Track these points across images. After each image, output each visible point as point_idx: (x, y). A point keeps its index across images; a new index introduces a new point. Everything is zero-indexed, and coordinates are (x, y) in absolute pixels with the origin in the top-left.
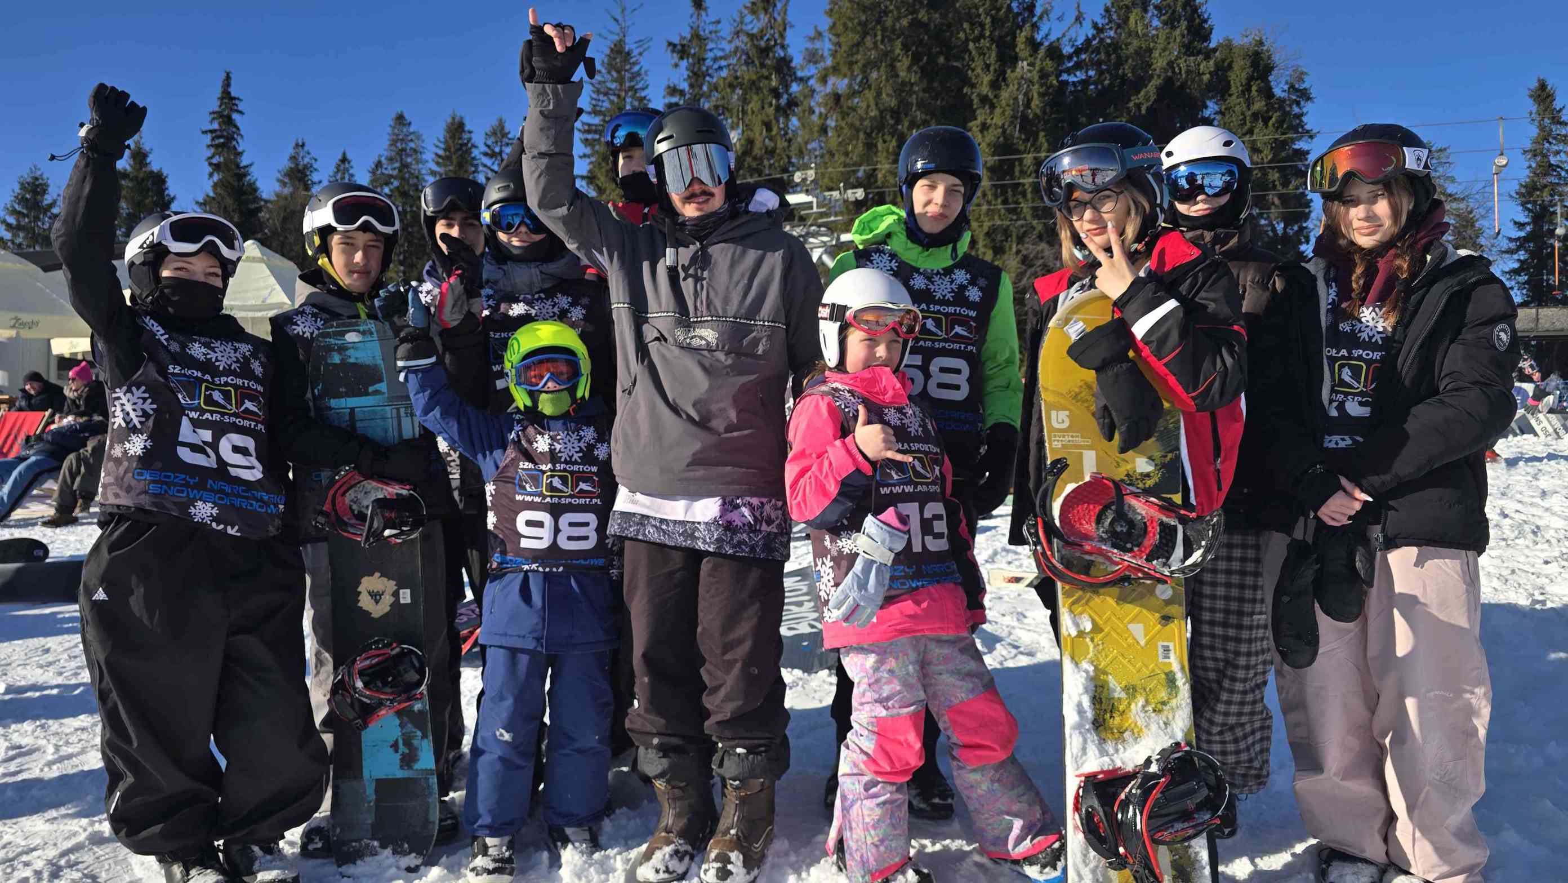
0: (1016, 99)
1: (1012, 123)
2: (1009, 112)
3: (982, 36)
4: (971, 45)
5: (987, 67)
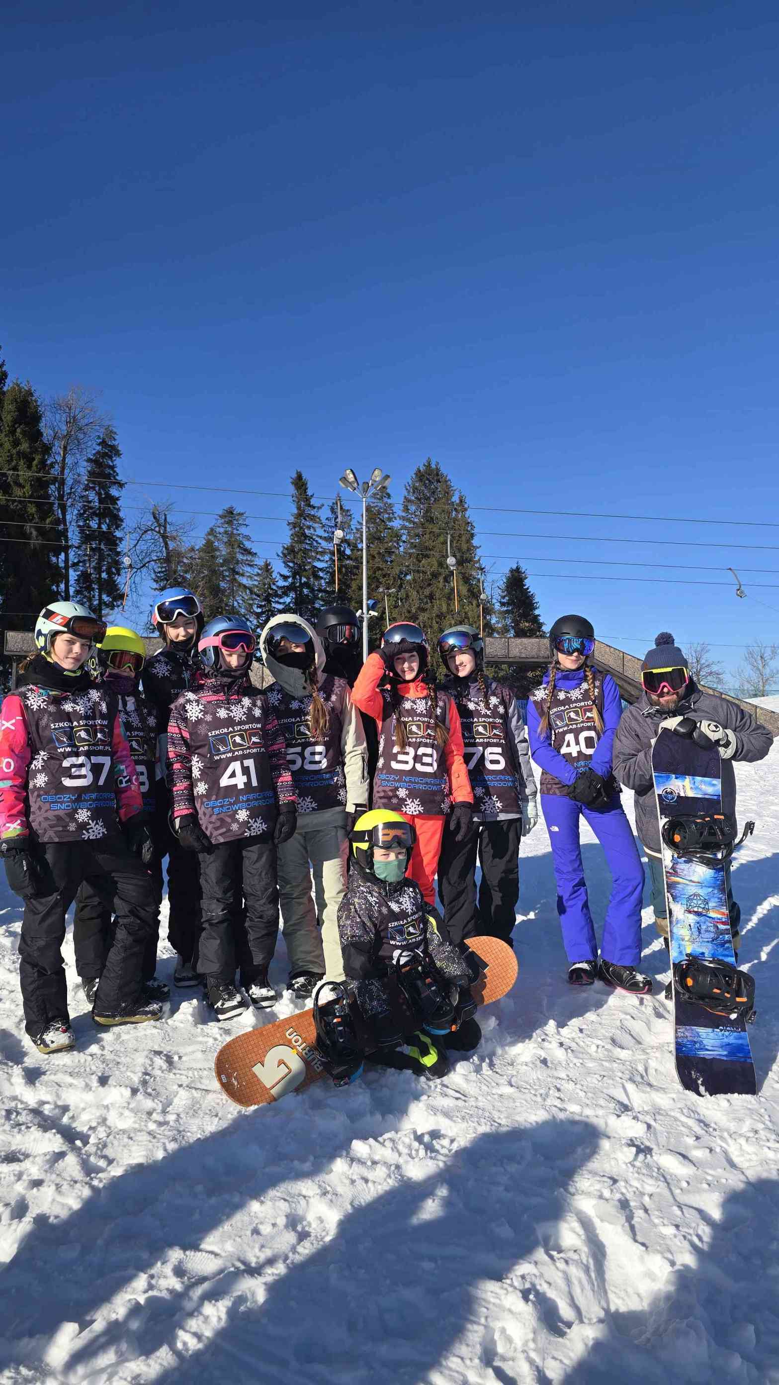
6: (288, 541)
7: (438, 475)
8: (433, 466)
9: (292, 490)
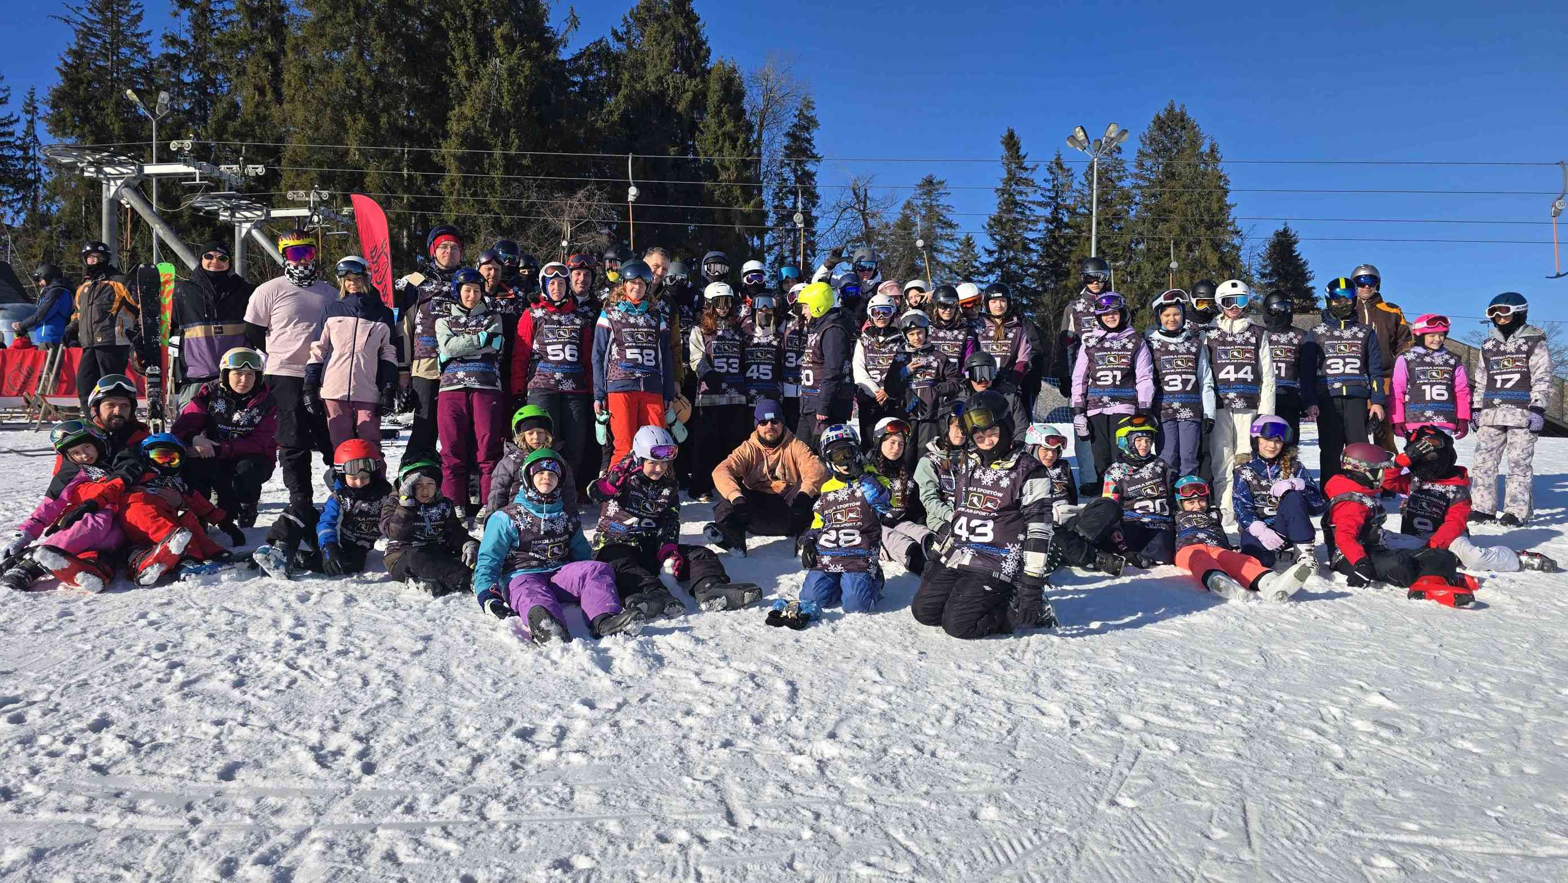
0: (487, 94)
1: (481, 116)
2: (479, 105)
3: (464, 27)
4: (451, 33)
5: (466, 57)
6: (995, 211)
7: (1182, 120)
8: (1177, 110)
9: (1002, 150)
